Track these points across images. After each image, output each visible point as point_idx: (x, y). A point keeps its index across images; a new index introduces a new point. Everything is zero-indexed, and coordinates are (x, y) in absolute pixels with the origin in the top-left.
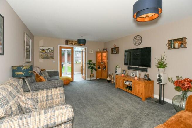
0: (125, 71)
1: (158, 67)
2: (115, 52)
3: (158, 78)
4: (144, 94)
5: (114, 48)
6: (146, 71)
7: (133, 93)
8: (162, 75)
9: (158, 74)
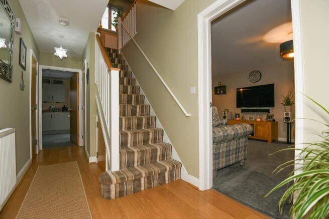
0: (239, 115)
1: (284, 105)
2: (220, 92)
3: (285, 116)
4: (270, 136)
5: (219, 87)
6: (268, 111)
7: (256, 138)
8: (290, 113)
9: (285, 113)
